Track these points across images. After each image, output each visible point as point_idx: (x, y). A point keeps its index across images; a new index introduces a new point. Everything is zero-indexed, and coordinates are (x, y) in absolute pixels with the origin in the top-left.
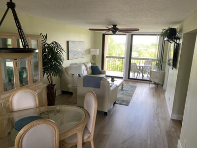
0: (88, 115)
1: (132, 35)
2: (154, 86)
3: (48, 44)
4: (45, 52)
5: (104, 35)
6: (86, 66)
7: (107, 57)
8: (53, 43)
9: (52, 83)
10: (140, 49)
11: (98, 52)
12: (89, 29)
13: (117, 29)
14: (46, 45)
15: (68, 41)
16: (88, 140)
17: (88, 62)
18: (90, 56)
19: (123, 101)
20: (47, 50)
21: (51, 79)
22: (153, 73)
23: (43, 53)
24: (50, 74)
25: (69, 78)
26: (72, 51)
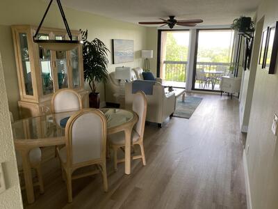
0: (137, 116)
1: (198, 30)
2: (227, 98)
3: (88, 43)
4: (86, 52)
5: (160, 31)
6: (136, 73)
7: (165, 62)
8: (94, 41)
9: (94, 90)
10: (214, 53)
11: (152, 54)
12: (140, 23)
13: (175, 22)
14: (86, 44)
15: (113, 40)
16: (137, 143)
17: (138, 68)
18: (141, 59)
19: (183, 114)
20: (88, 50)
21: (94, 85)
22: (225, 81)
23: (84, 53)
24: (92, 79)
25: (115, 86)
26: (118, 53)
